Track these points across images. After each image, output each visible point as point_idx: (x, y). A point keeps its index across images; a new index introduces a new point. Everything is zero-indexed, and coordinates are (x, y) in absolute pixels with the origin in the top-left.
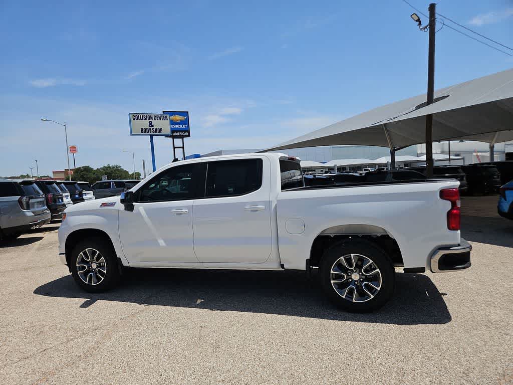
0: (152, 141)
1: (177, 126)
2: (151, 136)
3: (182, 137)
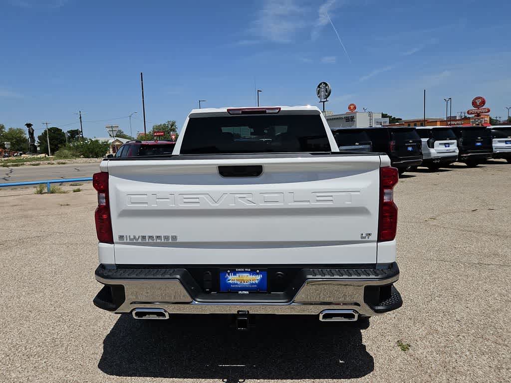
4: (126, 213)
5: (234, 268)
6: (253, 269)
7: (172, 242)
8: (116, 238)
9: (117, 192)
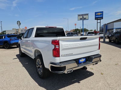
0: (83, 22)
1: (99, 16)
2: (83, 20)
3: (100, 19)
4: (64, 49)
5: (81, 58)
6: (84, 58)
7: (72, 55)
8: (60, 56)
9: (61, 44)
